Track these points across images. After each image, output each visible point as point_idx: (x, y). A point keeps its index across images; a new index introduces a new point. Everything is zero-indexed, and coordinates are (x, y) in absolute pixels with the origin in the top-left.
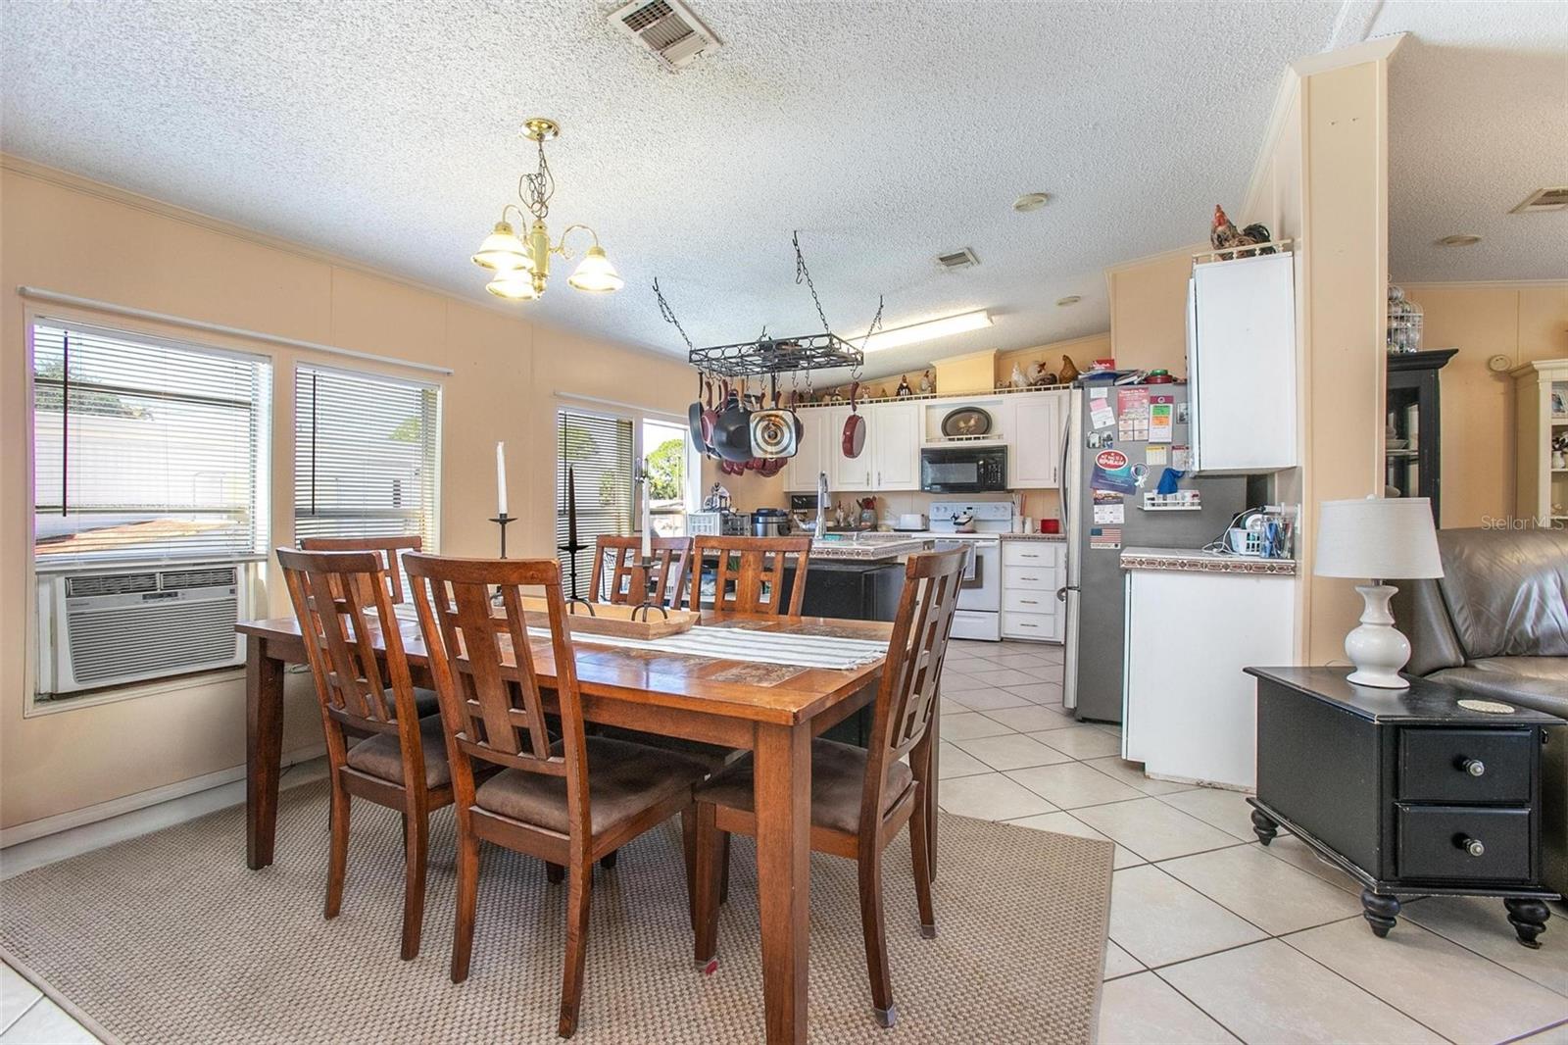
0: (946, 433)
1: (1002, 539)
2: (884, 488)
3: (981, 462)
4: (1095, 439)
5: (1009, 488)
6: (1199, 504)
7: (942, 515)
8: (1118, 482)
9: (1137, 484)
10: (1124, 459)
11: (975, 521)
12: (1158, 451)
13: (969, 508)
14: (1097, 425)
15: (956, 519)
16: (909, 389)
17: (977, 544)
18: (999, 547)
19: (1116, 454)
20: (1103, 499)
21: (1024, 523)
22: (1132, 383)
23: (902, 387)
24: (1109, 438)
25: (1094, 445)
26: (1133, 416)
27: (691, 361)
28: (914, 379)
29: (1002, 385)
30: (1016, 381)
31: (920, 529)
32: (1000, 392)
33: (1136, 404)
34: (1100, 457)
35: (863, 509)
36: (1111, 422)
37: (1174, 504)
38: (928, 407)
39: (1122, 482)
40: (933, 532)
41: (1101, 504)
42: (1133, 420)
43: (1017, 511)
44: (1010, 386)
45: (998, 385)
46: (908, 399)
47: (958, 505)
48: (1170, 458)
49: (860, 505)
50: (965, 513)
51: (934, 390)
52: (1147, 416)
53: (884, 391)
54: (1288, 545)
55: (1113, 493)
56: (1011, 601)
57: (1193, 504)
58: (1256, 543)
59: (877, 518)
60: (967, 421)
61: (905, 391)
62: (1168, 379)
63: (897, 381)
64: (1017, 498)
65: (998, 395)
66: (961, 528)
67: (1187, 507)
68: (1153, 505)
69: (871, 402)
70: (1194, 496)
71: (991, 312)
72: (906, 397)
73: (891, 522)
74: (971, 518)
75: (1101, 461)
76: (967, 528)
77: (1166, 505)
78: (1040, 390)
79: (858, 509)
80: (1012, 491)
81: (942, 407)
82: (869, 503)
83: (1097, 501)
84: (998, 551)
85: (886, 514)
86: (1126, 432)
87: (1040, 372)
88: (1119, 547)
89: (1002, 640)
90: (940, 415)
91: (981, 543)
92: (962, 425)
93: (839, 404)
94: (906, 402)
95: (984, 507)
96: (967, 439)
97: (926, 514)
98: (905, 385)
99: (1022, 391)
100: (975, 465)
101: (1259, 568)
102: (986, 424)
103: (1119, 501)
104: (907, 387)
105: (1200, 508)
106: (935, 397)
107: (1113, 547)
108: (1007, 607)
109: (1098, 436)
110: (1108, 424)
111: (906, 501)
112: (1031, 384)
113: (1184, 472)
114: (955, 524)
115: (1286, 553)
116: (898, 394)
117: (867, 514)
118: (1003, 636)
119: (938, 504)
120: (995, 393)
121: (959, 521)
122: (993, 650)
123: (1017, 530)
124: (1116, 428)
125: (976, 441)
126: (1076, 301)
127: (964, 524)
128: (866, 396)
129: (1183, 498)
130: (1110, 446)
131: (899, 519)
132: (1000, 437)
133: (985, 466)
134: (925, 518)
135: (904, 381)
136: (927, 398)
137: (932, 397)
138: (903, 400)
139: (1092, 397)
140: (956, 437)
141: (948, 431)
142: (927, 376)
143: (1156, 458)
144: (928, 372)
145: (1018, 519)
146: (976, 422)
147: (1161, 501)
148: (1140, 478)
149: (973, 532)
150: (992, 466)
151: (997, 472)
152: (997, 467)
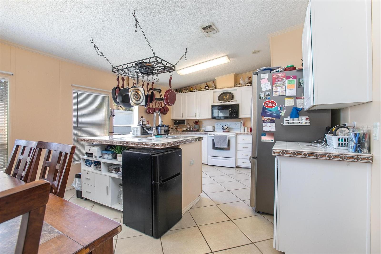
0: (219, 100)
1: (237, 134)
2: (200, 118)
3: (230, 109)
4: (263, 95)
5: (239, 117)
6: (309, 123)
7: (219, 126)
8: (273, 113)
9: (281, 114)
10: (275, 103)
11: (229, 128)
12: (290, 99)
13: (227, 124)
14: (264, 90)
15: (223, 127)
16: (208, 87)
17: (228, 136)
18: (235, 136)
19: (272, 102)
20: (266, 121)
21: (244, 129)
22: (278, 71)
23: (206, 86)
24: (269, 95)
25: (262, 98)
26: (279, 85)
27: (113, 71)
28: (210, 84)
29: (237, 84)
30: (241, 83)
31: (212, 130)
32: (236, 87)
33: (280, 80)
34: (265, 103)
35: (195, 124)
36: (270, 88)
37: (298, 123)
38: (214, 92)
39: (275, 114)
40: (216, 132)
41: (265, 123)
42: (279, 87)
43: (242, 125)
44: (239, 85)
45: (236, 84)
46: (208, 90)
47: (224, 123)
48: (295, 103)
49: (194, 123)
50: (226, 126)
51: (216, 87)
52: (285, 85)
53: (201, 88)
54: (366, 145)
55: (271, 118)
56: (240, 155)
57: (306, 123)
58: (343, 142)
59: (199, 127)
60: (226, 96)
61: (207, 87)
62: (294, 68)
63: (205, 85)
64: (242, 121)
65: (235, 88)
66: (225, 130)
67: (303, 124)
68: (288, 123)
69: (197, 91)
70: (307, 119)
71: (229, 57)
72: (207, 89)
73: (204, 129)
74: (227, 127)
75: (265, 105)
76: (226, 130)
77: (294, 123)
78: (249, 85)
79: (194, 124)
80: (241, 118)
81: (219, 92)
82: (197, 122)
83: (264, 122)
84: (235, 138)
85: (202, 126)
86: (276, 92)
87: (249, 80)
88: (273, 141)
89: (237, 167)
90: (218, 94)
91: (230, 136)
92: (224, 97)
93: (187, 92)
94: (207, 91)
95: (232, 124)
96: (226, 102)
97: (214, 126)
98: (207, 85)
99: (243, 86)
100: (228, 110)
101: (350, 158)
102: (232, 97)
103: (273, 121)
104: (208, 86)
105: (309, 124)
106: (216, 89)
107: (271, 141)
108: (238, 156)
109: (264, 94)
110: (268, 89)
111: (208, 122)
112: (246, 84)
113: (302, 108)
114: (222, 129)
115: (366, 150)
116: (205, 88)
117: (197, 126)
118: (237, 166)
119: (217, 123)
120: (235, 87)
121: (224, 128)
122: (234, 171)
123: (242, 131)
124: (271, 91)
125: (229, 103)
126: (259, 52)
127: (225, 129)
128: (195, 89)
129: (302, 120)
130: (269, 98)
131: (206, 127)
132: (236, 101)
133: (231, 110)
134: (214, 128)
135: (207, 84)
136: (213, 89)
137: (215, 89)
138: (206, 90)
139: (261, 78)
140: (222, 101)
141: (220, 99)
142: (214, 82)
143: (289, 103)
144: (214, 81)
145: (243, 127)
146: (229, 97)
147: (292, 122)
148: (282, 111)
149: (228, 132)
150: (234, 111)
151: (235, 112)
152: (235, 111)
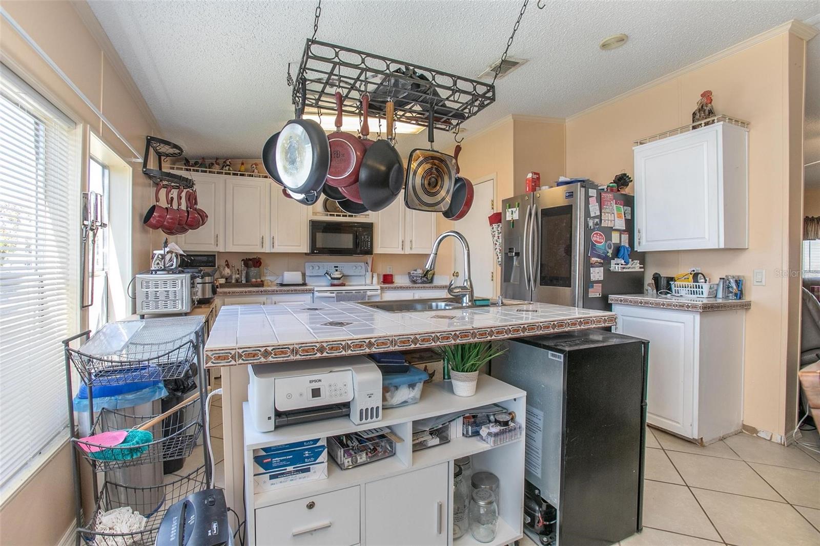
0: (327, 211)
1: (382, 289)
2: (277, 249)
3: (357, 234)
4: (591, 223)
5: (374, 253)
7: (317, 272)
9: (608, 255)
10: (603, 238)
12: (616, 234)
13: (335, 267)
14: (592, 214)
18: (381, 294)
19: (600, 234)
20: (595, 264)
21: (373, 277)
24: (597, 224)
25: (590, 227)
33: (609, 203)
34: (593, 236)
36: (598, 213)
39: (602, 253)
41: (594, 267)
42: (608, 213)
47: (328, 264)
48: (621, 240)
49: (244, 261)
50: (337, 270)
52: (613, 211)
55: (599, 260)
66: (336, 282)
75: (594, 238)
83: (592, 265)
86: (605, 221)
88: (601, 296)
95: (347, 266)
97: (305, 272)
103: (601, 265)
107: (598, 296)
111: (293, 261)
119: (310, 264)
123: (369, 282)
124: (600, 217)
130: (598, 229)
133: (359, 236)
140: (335, 213)
141: (329, 208)
143: (616, 239)
145: (369, 274)
148: (609, 250)
150: (364, 237)
151: (368, 241)
152: (368, 238)
